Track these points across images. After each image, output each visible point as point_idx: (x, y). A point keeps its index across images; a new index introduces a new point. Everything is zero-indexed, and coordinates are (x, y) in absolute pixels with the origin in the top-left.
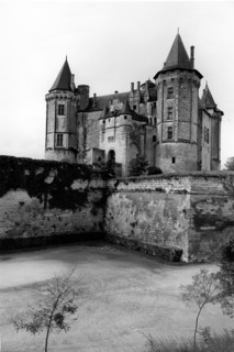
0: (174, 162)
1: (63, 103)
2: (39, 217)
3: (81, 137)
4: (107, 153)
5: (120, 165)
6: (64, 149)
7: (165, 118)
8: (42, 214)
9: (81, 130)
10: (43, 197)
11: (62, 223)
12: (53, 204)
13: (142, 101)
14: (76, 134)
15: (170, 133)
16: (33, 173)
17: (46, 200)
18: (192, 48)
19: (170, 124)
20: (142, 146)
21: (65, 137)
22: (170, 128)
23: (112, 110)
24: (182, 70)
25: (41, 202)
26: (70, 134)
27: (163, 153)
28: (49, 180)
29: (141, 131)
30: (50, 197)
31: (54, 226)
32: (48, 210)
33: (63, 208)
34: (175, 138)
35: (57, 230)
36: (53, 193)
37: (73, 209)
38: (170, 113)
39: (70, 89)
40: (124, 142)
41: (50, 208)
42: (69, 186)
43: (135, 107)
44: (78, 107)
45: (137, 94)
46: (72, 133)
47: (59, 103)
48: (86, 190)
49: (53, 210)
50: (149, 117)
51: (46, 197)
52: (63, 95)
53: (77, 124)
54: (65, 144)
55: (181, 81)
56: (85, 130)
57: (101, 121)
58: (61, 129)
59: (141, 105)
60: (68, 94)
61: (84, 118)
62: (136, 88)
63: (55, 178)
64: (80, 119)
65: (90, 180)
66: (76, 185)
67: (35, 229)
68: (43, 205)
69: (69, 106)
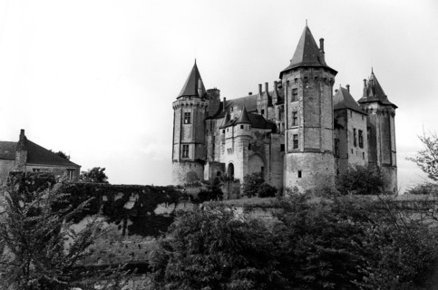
0: (300, 176)
1: (190, 110)
2: (117, 244)
3: (210, 146)
4: (227, 166)
5: (238, 181)
6: (190, 162)
7: (290, 124)
8: (120, 241)
9: (209, 139)
10: (122, 223)
11: (142, 251)
12: (133, 231)
13: (270, 104)
14: (204, 143)
15: (296, 142)
16: (111, 199)
17: (125, 227)
18: (322, 40)
19: (295, 131)
20: (268, 157)
21: (191, 147)
22: (295, 136)
23: (232, 118)
24: (306, 68)
25: (119, 228)
26: (196, 144)
27: (288, 165)
28: (130, 206)
29: (266, 140)
30: (130, 223)
31: (133, 254)
32: (127, 237)
33: (144, 235)
34: (301, 147)
35: (136, 258)
36: (133, 219)
37: (156, 235)
38: (295, 118)
39: (197, 95)
40: (241, 154)
41: (129, 235)
42: (152, 211)
43: (263, 111)
44: (207, 113)
45: (265, 96)
46: (199, 143)
47: (185, 111)
48: (173, 214)
49: (132, 237)
50: (277, 122)
51: (125, 223)
52: (189, 102)
53: (206, 132)
54: (191, 156)
55: (305, 80)
56: (214, 138)
57: (221, 130)
58: (187, 139)
59: (270, 109)
60: (194, 101)
61: (212, 125)
62: (264, 90)
63: (136, 203)
64: (208, 127)
65: (176, 204)
66: (161, 210)
67: (111, 256)
68: (121, 231)
69: (196, 113)
